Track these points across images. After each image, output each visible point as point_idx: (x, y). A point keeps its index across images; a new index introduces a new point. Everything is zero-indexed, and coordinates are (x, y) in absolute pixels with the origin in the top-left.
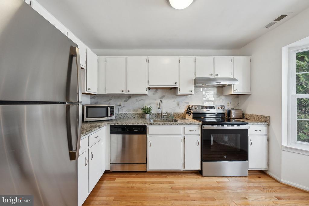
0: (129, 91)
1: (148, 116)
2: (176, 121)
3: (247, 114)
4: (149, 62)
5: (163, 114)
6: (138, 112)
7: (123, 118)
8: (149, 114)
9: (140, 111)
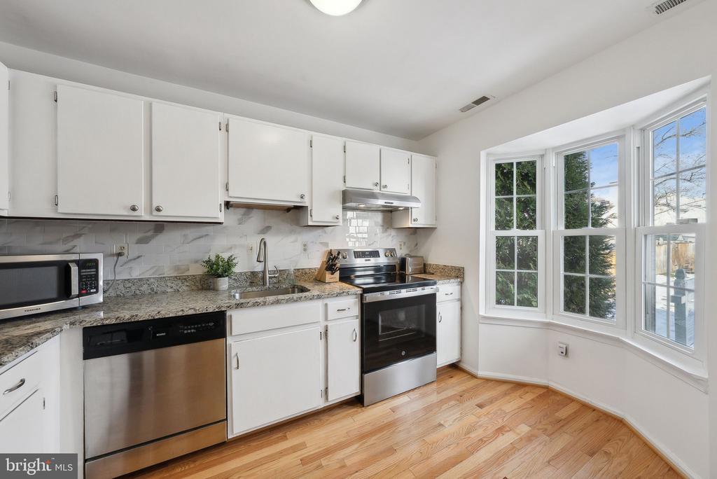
0: (158, 210)
1: (224, 283)
2: (303, 290)
3: (430, 264)
4: (227, 131)
5: (268, 276)
6: (191, 273)
7: (135, 295)
8: (227, 279)
9: (199, 270)
